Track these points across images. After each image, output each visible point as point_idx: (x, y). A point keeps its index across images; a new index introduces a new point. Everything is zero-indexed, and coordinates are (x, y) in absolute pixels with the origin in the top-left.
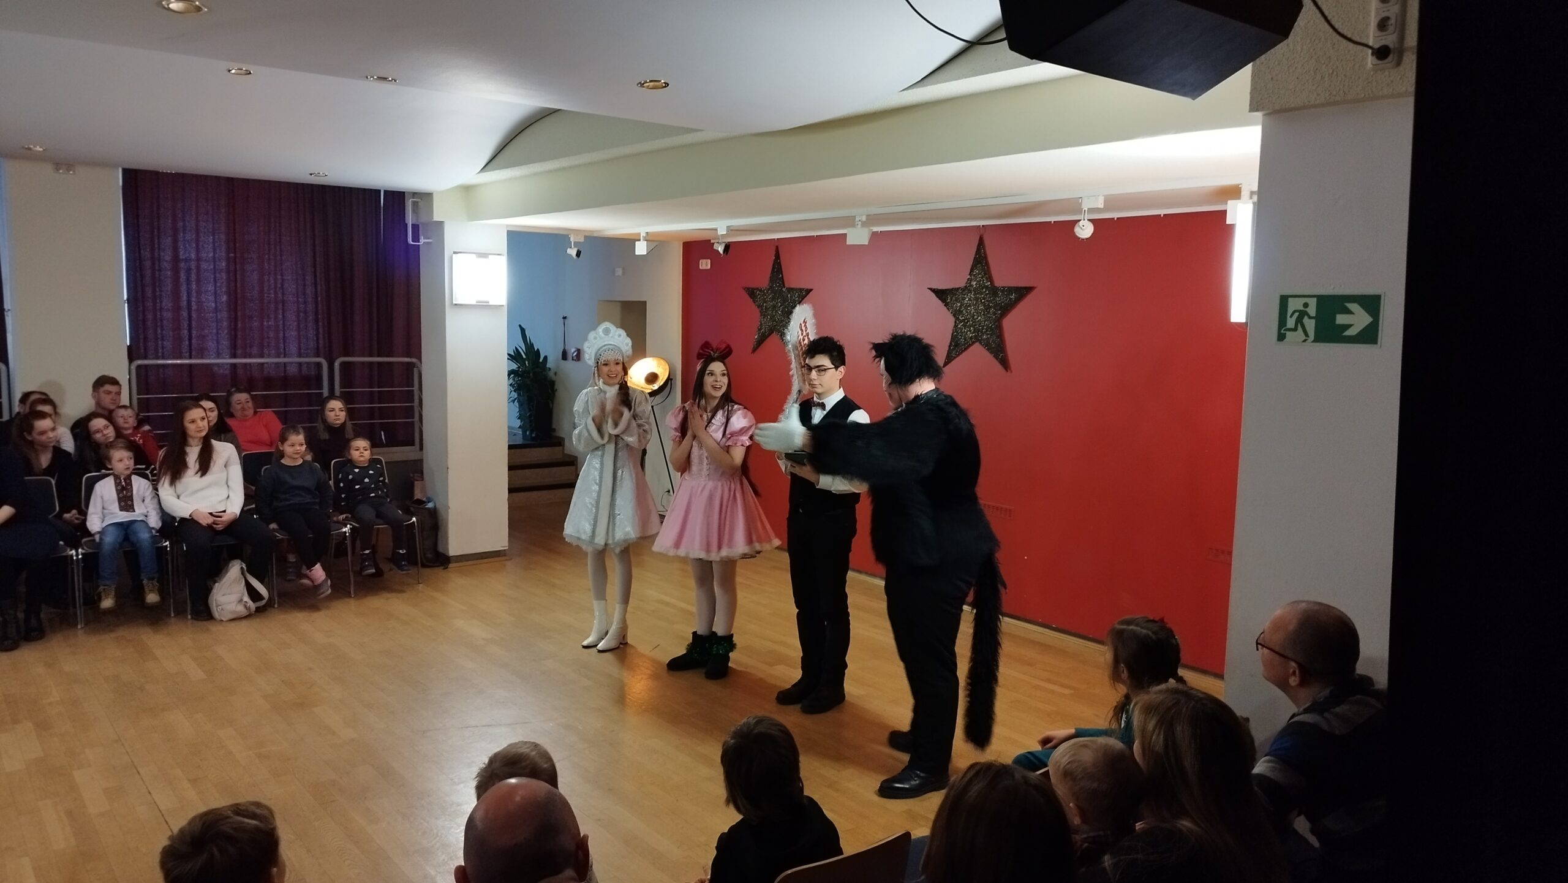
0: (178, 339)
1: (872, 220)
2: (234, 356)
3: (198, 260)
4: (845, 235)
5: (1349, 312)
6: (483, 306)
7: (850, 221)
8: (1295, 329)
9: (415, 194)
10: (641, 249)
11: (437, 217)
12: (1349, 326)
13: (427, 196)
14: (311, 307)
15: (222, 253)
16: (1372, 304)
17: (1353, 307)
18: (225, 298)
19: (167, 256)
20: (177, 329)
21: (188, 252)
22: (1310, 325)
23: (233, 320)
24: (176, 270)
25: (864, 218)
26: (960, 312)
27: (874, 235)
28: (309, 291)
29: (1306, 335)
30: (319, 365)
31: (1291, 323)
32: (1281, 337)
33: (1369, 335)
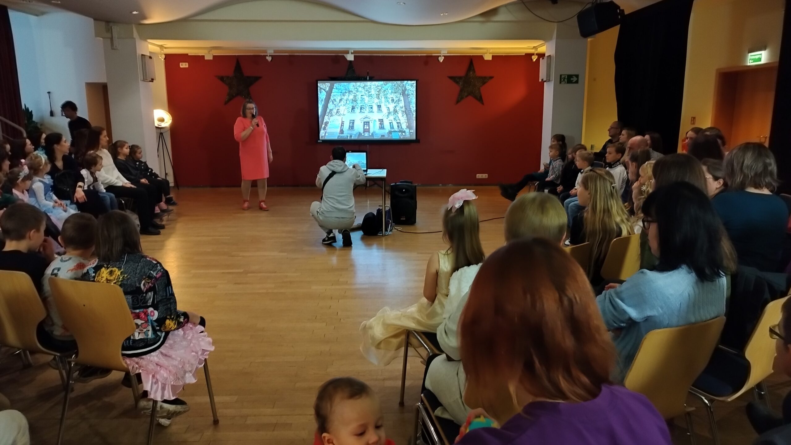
1: (355, 52)
4: (344, 56)
5: (573, 78)
8: (563, 81)
12: (573, 80)
16: (577, 76)
17: (574, 77)
22: (566, 80)
25: (352, 52)
29: (565, 82)
31: (562, 80)
32: (560, 83)
33: (577, 82)
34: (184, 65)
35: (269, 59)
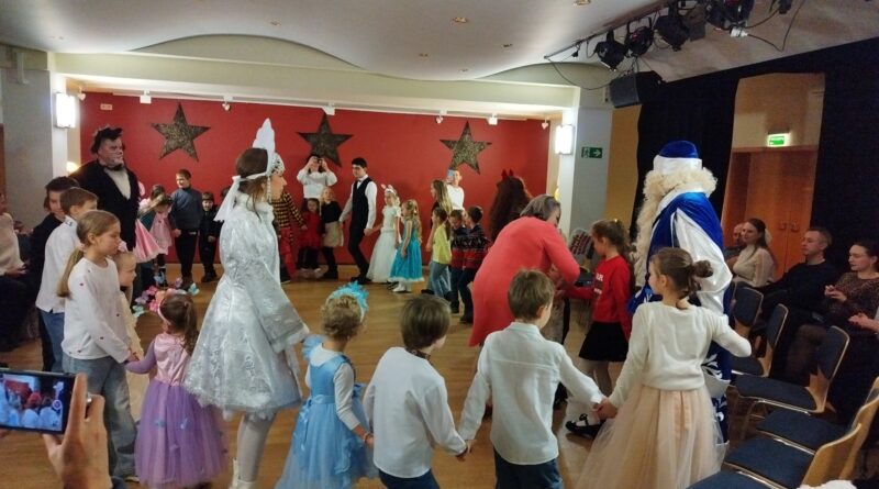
4: (323, 109)
5: (596, 151)
6: (67, 129)
10: (145, 100)
11: (48, 69)
12: (596, 155)
16: (600, 150)
22: (589, 154)
31: (585, 154)
32: (582, 157)
33: (600, 156)
34: (107, 107)
35: (227, 108)
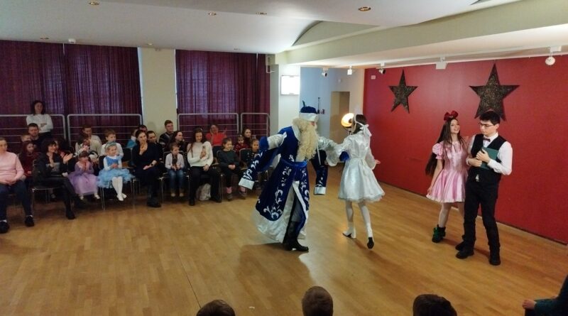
0: (192, 107)
1: (447, 59)
2: (209, 112)
3: (198, 79)
4: (435, 65)
6: (292, 95)
7: (438, 59)
9: (269, 55)
10: (350, 72)
11: (276, 63)
13: (273, 56)
14: (233, 95)
15: (205, 77)
18: (206, 92)
19: (189, 78)
20: (191, 103)
21: (195, 77)
23: (209, 100)
24: (191, 83)
25: (444, 58)
26: (483, 96)
27: (449, 65)
28: (233, 90)
30: (236, 115)
34: (373, 77)
